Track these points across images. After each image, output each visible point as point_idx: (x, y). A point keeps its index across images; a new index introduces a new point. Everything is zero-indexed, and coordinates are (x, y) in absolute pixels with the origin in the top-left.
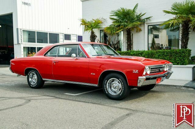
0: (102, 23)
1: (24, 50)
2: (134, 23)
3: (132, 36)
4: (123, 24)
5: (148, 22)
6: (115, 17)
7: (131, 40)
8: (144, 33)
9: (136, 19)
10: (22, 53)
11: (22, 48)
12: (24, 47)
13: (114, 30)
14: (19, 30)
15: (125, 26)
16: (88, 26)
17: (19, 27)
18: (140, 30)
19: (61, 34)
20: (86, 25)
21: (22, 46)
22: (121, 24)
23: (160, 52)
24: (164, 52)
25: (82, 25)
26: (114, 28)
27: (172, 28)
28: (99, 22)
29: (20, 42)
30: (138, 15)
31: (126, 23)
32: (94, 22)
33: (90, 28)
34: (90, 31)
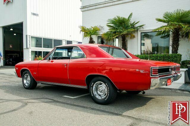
0: (100, 30)
1: (32, 54)
2: (129, 30)
3: (127, 42)
4: (119, 30)
5: (141, 30)
6: (112, 25)
7: (126, 46)
8: (138, 39)
9: (131, 27)
10: (30, 56)
11: (30, 52)
12: (32, 51)
13: (110, 36)
14: (28, 37)
15: (120, 32)
16: (87, 33)
17: (28, 34)
18: (134, 37)
19: (64, 41)
20: (85, 32)
21: (30, 50)
22: (117, 31)
23: (153, 56)
24: (157, 57)
25: (82, 32)
26: (110, 34)
27: (163, 35)
28: (97, 29)
29: (28, 47)
30: (132, 23)
31: (121, 30)
32: (92, 29)
33: (89, 34)
34: (89, 37)
